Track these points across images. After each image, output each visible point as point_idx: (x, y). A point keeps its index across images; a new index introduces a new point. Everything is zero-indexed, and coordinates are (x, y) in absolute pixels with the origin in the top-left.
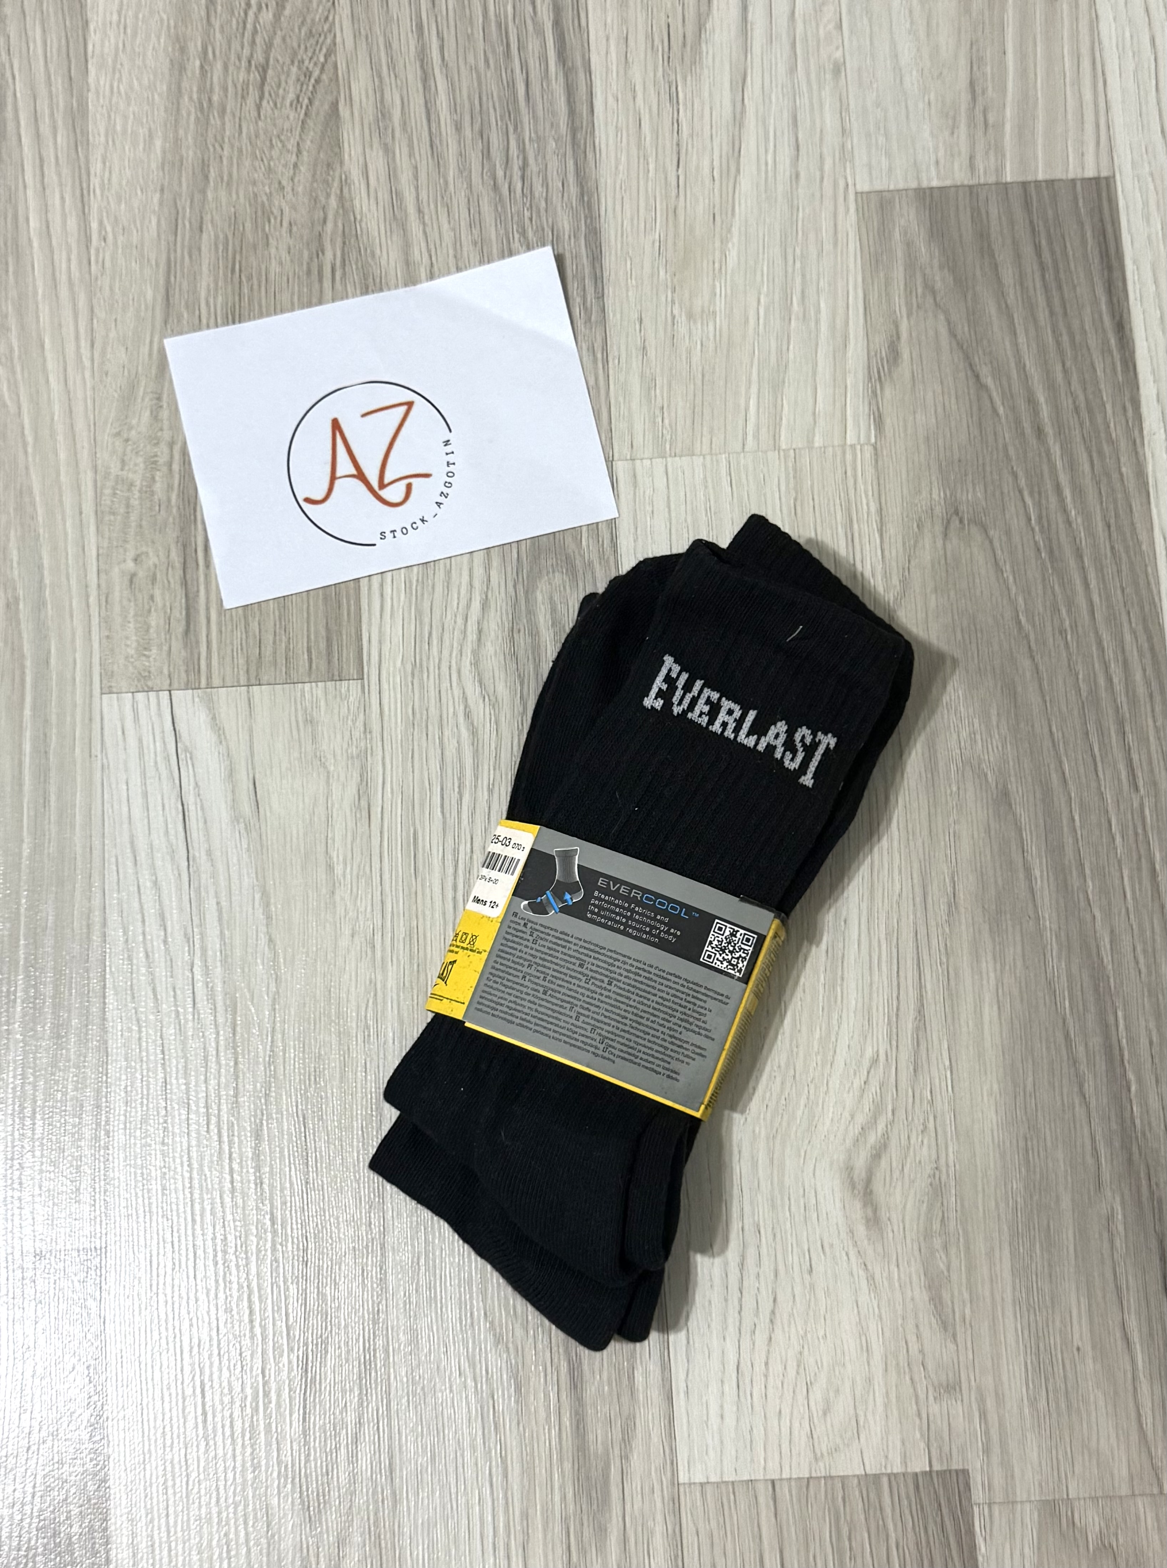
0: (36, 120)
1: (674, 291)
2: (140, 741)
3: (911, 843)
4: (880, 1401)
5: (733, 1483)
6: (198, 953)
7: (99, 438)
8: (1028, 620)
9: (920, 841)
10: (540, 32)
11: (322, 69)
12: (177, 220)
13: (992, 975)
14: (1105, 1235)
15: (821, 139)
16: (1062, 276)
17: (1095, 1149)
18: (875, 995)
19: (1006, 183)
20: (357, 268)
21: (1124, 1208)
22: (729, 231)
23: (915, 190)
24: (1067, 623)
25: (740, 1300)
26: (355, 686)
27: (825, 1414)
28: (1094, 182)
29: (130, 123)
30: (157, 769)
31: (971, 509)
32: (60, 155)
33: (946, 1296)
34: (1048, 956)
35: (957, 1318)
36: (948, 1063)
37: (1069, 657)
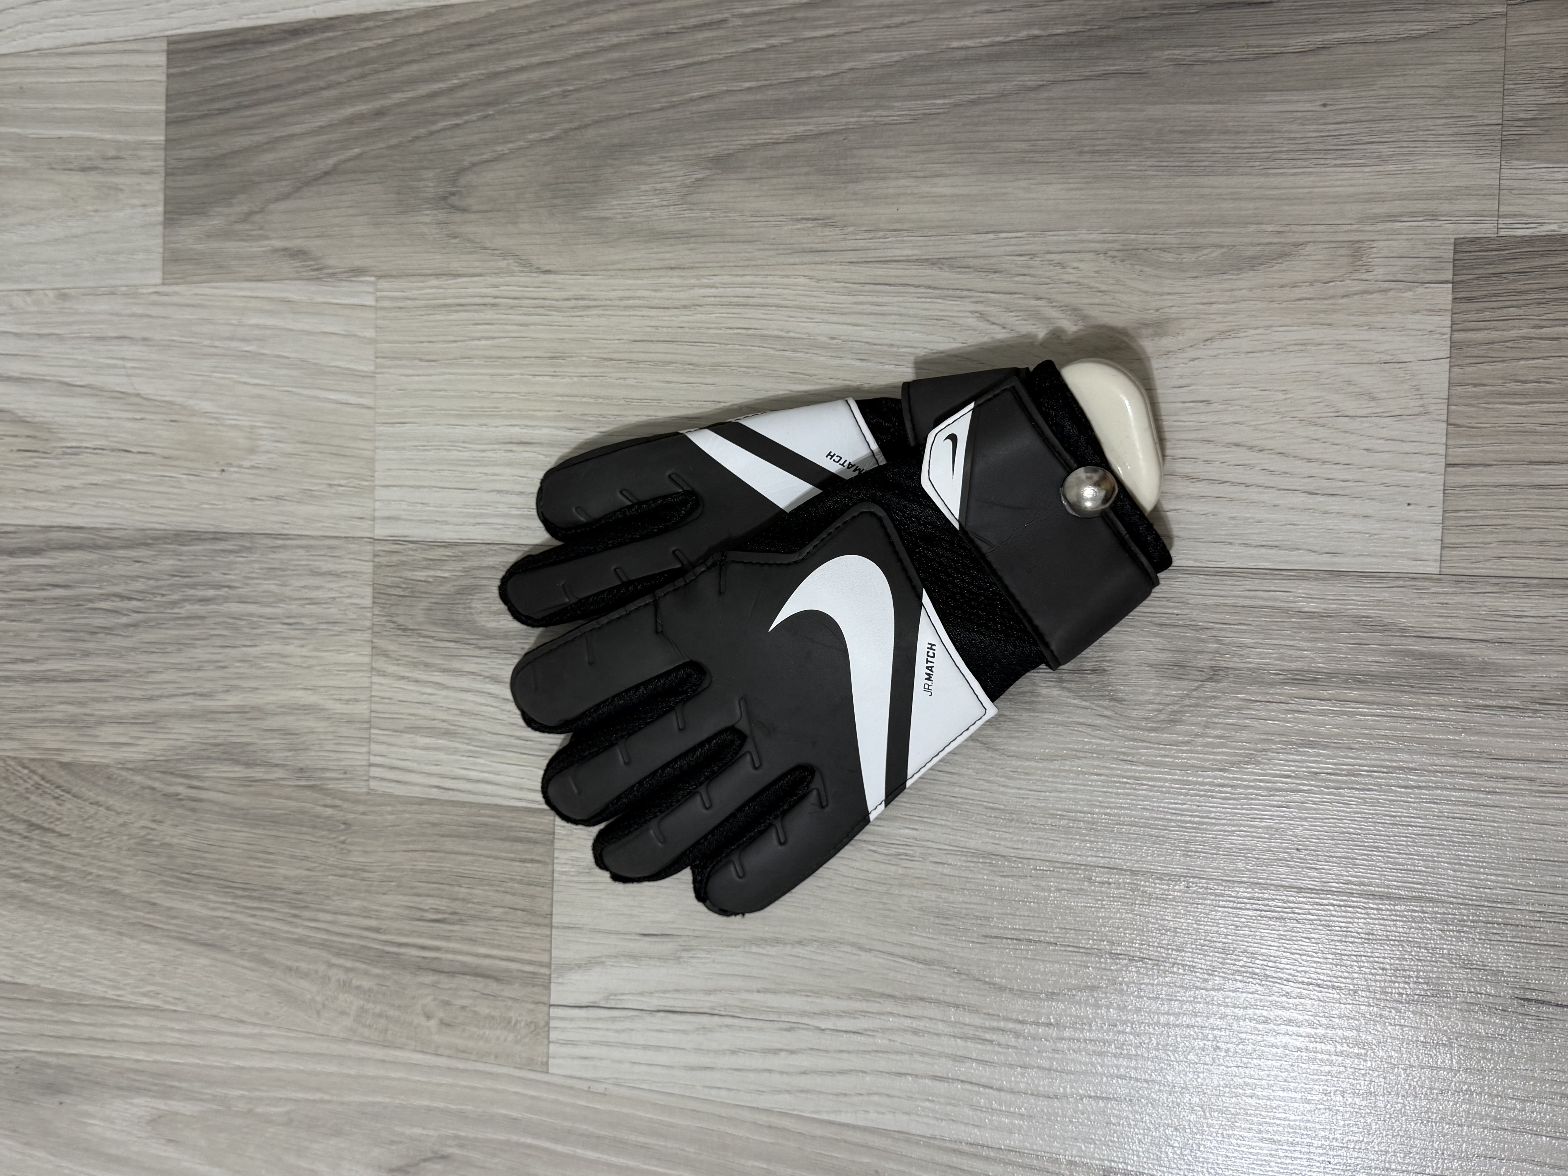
0: (61, 1037)
1: (230, 465)
2: (594, 1043)
3: (759, 263)
6: (806, 1020)
7: (321, 1032)
8: (551, 129)
9: (757, 253)
11: (34, 772)
16: (247, 89)
17: (1099, 77)
18: (913, 311)
19: (166, 141)
20: (193, 764)
21: (1168, 47)
22: (185, 407)
23: (165, 228)
25: (1233, 484)
28: (171, 56)
29: (66, 953)
30: (623, 1031)
31: (443, 184)
32: (87, 1022)
33: (1251, 251)
34: (887, 120)
35: (1276, 240)
36: (991, 236)
37: (587, 88)
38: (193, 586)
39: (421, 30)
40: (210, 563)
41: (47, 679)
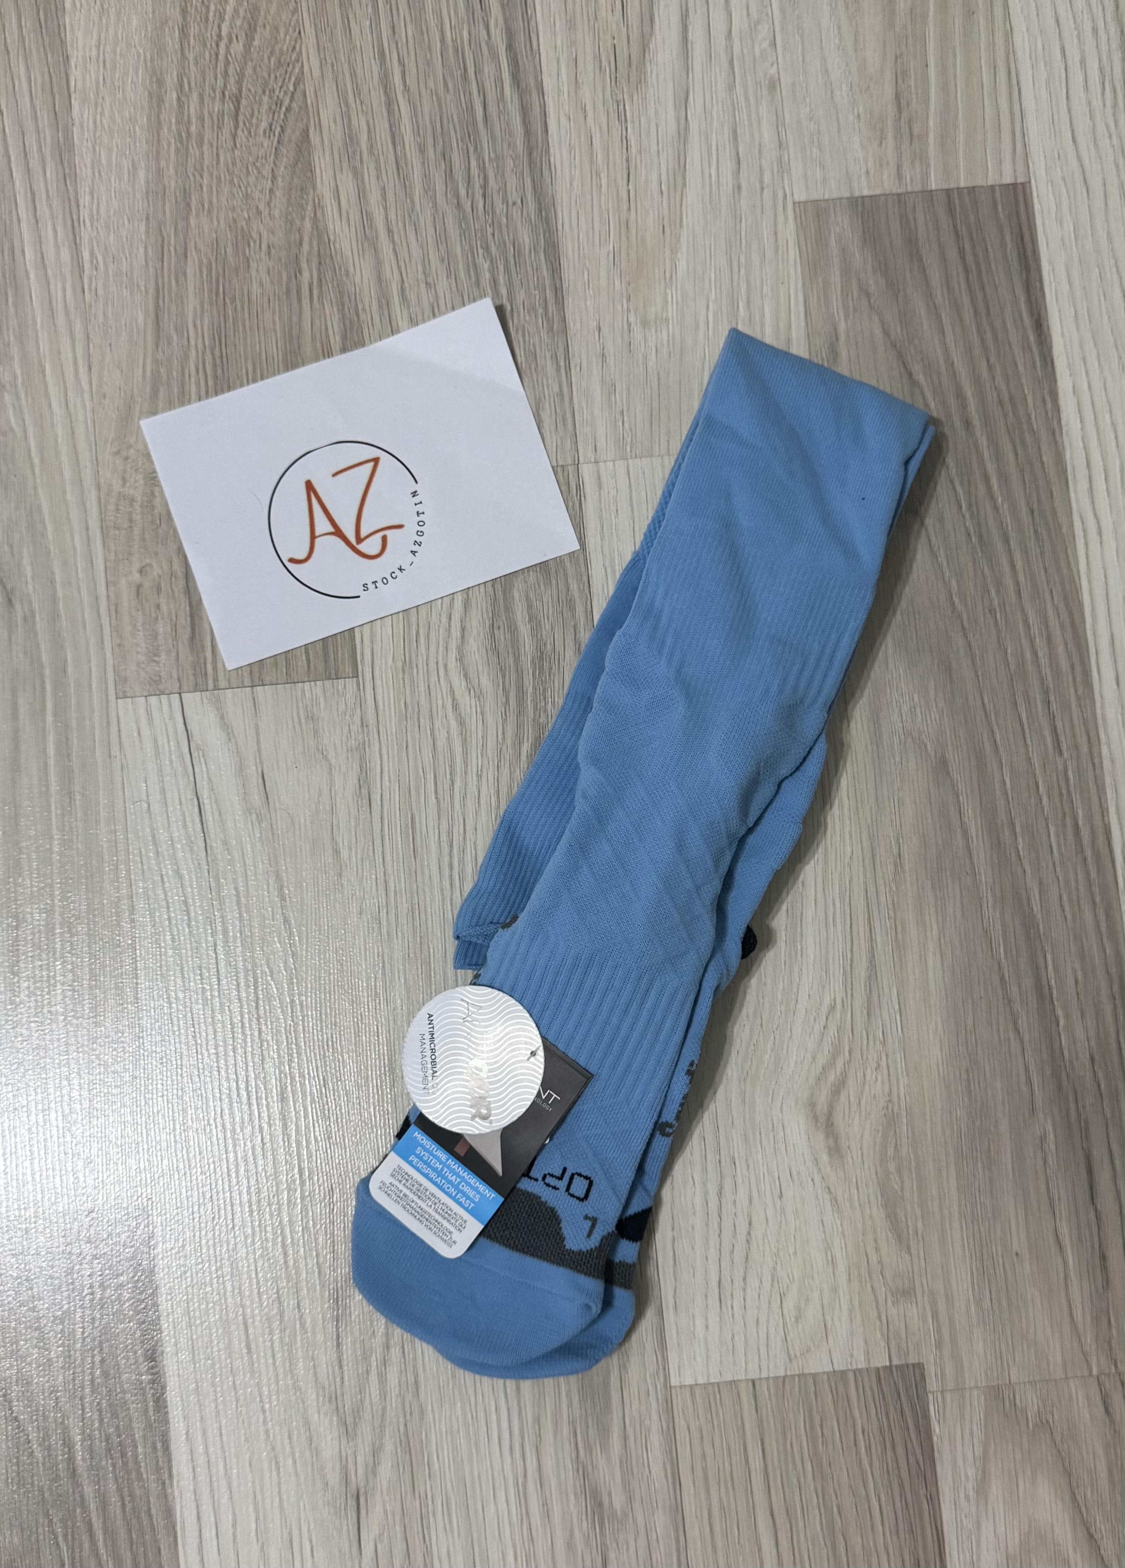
0: (26, 156)
1: (629, 299)
2: (156, 741)
3: (861, 809)
4: (845, 1307)
5: (718, 1384)
6: (220, 935)
7: (100, 458)
8: (961, 601)
9: (869, 807)
10: (495, 56)
11: (292, 98)
12: (163, 247)
13: (935, 926)
14: (1039, 1154)
15: (760, 153)
16: (985, 278)
17: (1029, 1077)
18: (831, 949)
19: (931, 192)
20: (333, 286)
21: (1055, 1130)
22: (678, 241)
23: (848, 199)
24: (996, 602)
25: (720, 1224)
26: (351, 683)
27: (797, 1320)
28: (1010, 187)
29: (114, 155)
30: (173, 767)
32: (50, 188)
33: (901, 1213)
34: (984, 906)
35: (911, 1231)
36: (897, 1007)
37: (999, 633)
38: (507, 270)
39: (1045, 457)
40: (532, 286)
41: (390, 103)
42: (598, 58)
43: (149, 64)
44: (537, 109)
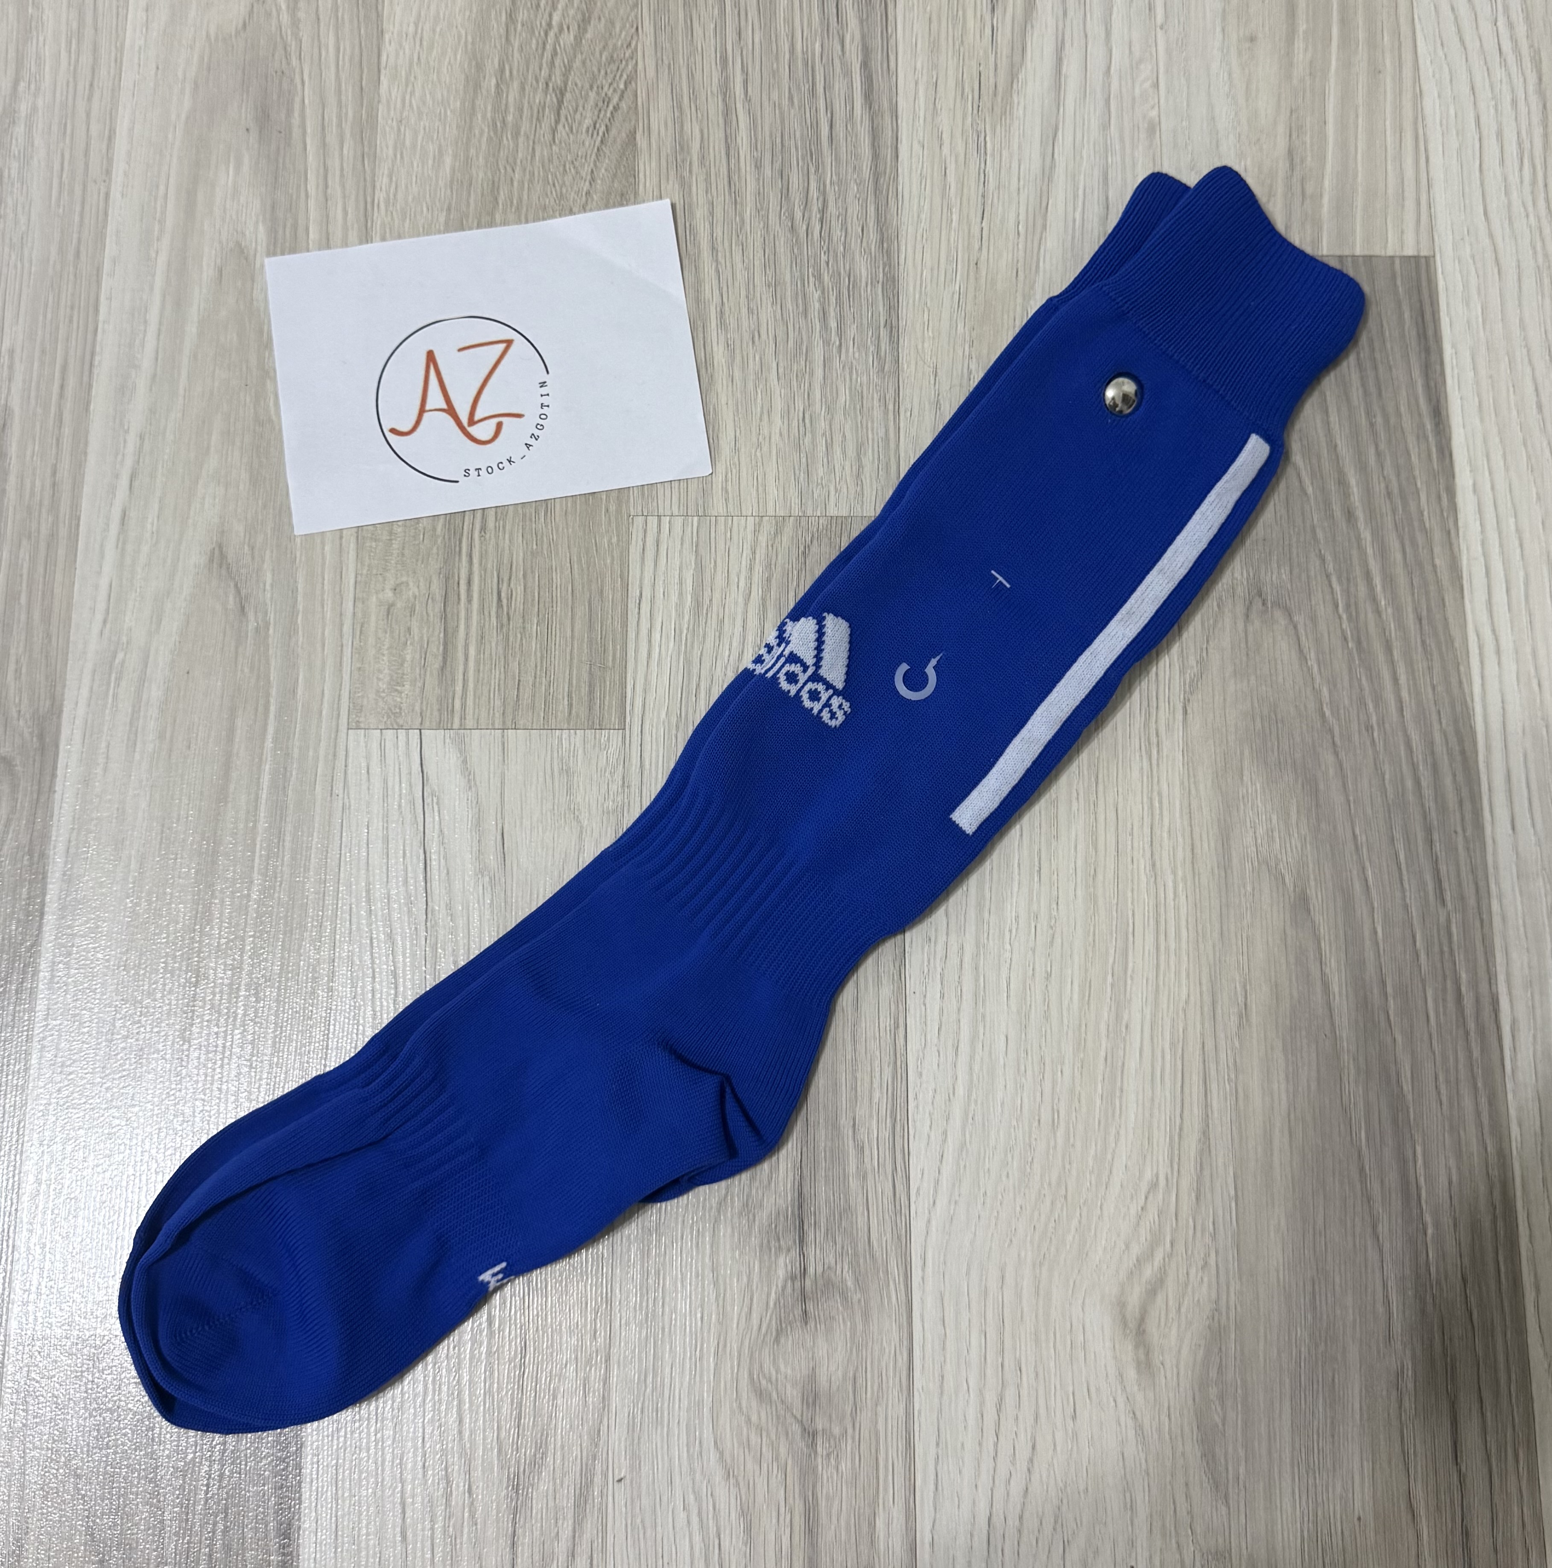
0: (323, 129)
2: (386, 782)
3: (1201, 946)
8: (1332, 713)
9: (1211, 944)
10: (847, 73)
11: (621, 97)
13: (1284, 1095)
14: (1394, 1393)
16: (1378, 355)
17: (1387, 1298)
18: (1157, 1111)
21: (1414, 1365)
22: (1033, 286)
24: (1374, 719)
25: (997, 1444)
26: (615, 736)
28: (1412, 260)
29: (420, 138)
30: (401, 813)
31: (1275, 591)
32: (345, 165)
33: (1221, 1452)
34: (1345, 1079)
35: (1230, 1477)
37: (1376, 753)
38: (839, 302)
39: (1438, 562)
40: (865, 322)
41: (728, 113)
42: (960, 84)
43: (470, 46)
44: (889, 133)
